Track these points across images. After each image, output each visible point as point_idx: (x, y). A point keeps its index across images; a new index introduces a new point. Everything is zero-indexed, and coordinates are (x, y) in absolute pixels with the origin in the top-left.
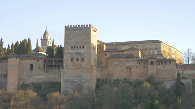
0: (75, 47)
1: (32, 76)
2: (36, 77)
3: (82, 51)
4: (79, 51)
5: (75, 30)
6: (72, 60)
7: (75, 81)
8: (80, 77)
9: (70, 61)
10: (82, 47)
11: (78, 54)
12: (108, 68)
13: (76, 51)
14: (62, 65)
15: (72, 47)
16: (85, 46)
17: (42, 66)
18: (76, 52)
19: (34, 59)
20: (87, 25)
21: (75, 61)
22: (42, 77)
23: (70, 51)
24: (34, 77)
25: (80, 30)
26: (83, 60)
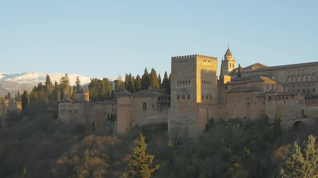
0: (181, 82)
1: (145, 116)
2: (150, 117)
3: (187, 86)
4: (185, 86)
5: (181, 62)
6: (178, 98)
7: (181, 122)
8: (186, 117)
9: (176, 99)
10: (188, 82)
11: (184, 90)
12: (228, 105)
13: (182, 86)
14: (169, 104)
15: (178, 82)
16: (191, 80)
17: (155, 105)
18: (182, 88)
19: (147, 97)
20: (193, 55)
21: (181, 98)
22: (155, 117)
23: (176, 87)
24: (147, 117)
25: (186, 61)
26: (189, 97)
